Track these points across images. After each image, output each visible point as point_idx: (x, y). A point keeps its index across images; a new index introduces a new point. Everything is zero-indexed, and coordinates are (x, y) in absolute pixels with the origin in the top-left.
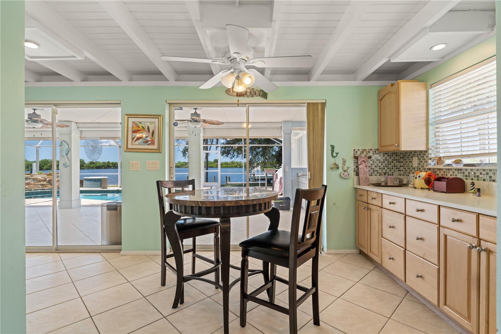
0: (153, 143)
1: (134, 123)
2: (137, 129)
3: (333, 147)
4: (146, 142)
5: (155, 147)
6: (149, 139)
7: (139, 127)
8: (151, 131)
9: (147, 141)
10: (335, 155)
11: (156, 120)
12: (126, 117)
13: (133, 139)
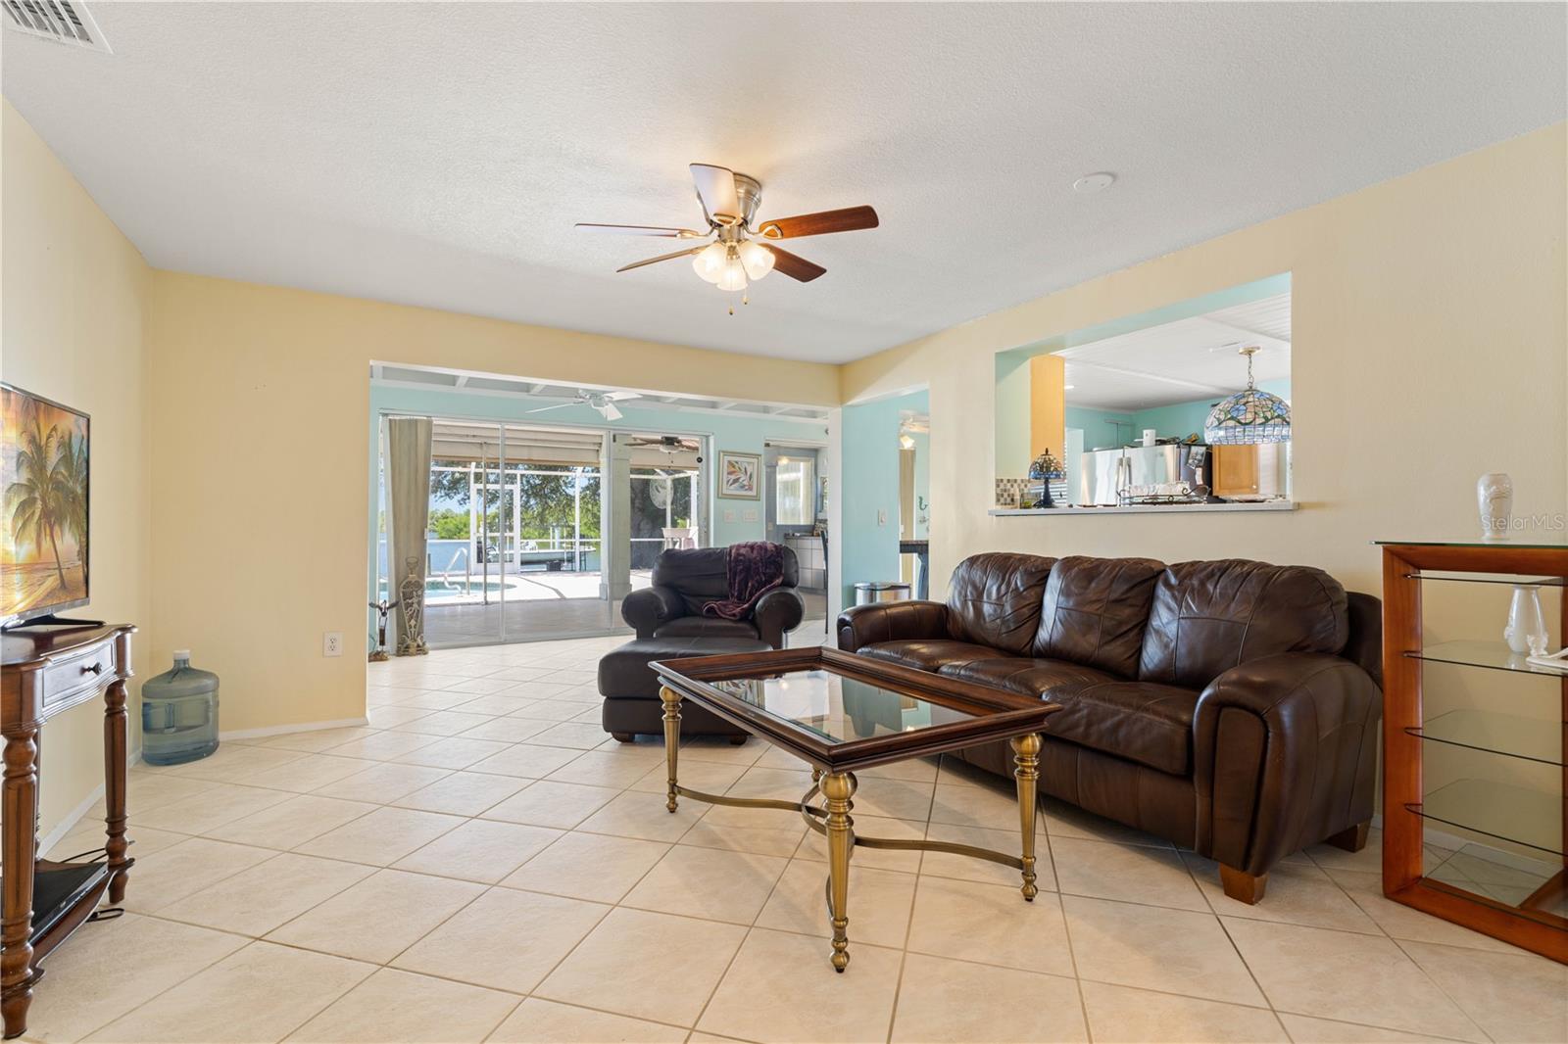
0: (750, 489)
1: (729, 462)
2: (733, 469)
3: (921, 499)
4: (743, 487)
5: (754, 493)
6: (745, 483)
7: (734, 467)
8: (749, 474)
9: (745, 486)
10: (923, 507)
11: (755, 460)
12: (722, 454)
13: (728, 481)
